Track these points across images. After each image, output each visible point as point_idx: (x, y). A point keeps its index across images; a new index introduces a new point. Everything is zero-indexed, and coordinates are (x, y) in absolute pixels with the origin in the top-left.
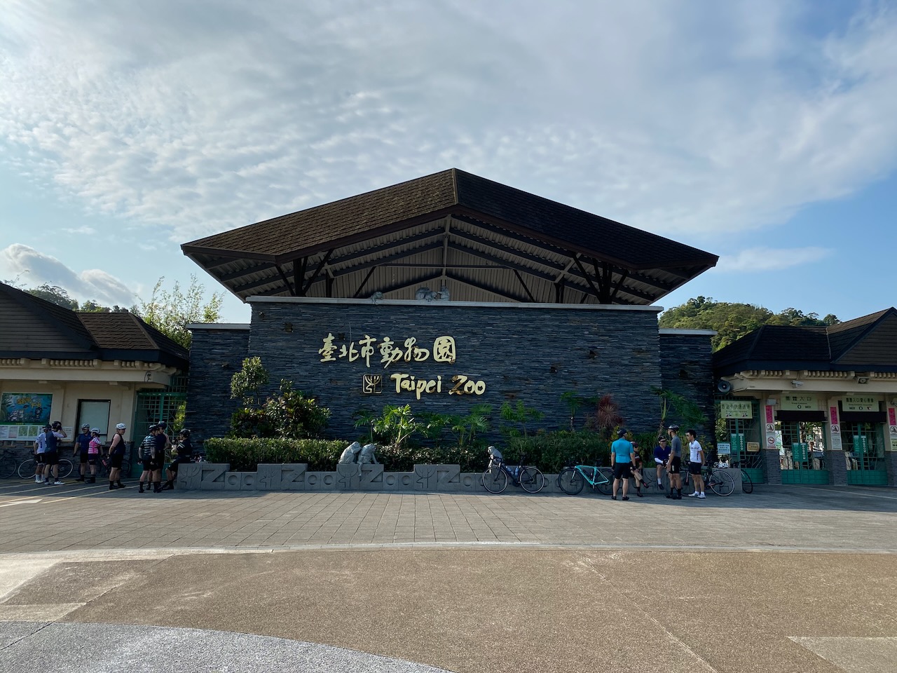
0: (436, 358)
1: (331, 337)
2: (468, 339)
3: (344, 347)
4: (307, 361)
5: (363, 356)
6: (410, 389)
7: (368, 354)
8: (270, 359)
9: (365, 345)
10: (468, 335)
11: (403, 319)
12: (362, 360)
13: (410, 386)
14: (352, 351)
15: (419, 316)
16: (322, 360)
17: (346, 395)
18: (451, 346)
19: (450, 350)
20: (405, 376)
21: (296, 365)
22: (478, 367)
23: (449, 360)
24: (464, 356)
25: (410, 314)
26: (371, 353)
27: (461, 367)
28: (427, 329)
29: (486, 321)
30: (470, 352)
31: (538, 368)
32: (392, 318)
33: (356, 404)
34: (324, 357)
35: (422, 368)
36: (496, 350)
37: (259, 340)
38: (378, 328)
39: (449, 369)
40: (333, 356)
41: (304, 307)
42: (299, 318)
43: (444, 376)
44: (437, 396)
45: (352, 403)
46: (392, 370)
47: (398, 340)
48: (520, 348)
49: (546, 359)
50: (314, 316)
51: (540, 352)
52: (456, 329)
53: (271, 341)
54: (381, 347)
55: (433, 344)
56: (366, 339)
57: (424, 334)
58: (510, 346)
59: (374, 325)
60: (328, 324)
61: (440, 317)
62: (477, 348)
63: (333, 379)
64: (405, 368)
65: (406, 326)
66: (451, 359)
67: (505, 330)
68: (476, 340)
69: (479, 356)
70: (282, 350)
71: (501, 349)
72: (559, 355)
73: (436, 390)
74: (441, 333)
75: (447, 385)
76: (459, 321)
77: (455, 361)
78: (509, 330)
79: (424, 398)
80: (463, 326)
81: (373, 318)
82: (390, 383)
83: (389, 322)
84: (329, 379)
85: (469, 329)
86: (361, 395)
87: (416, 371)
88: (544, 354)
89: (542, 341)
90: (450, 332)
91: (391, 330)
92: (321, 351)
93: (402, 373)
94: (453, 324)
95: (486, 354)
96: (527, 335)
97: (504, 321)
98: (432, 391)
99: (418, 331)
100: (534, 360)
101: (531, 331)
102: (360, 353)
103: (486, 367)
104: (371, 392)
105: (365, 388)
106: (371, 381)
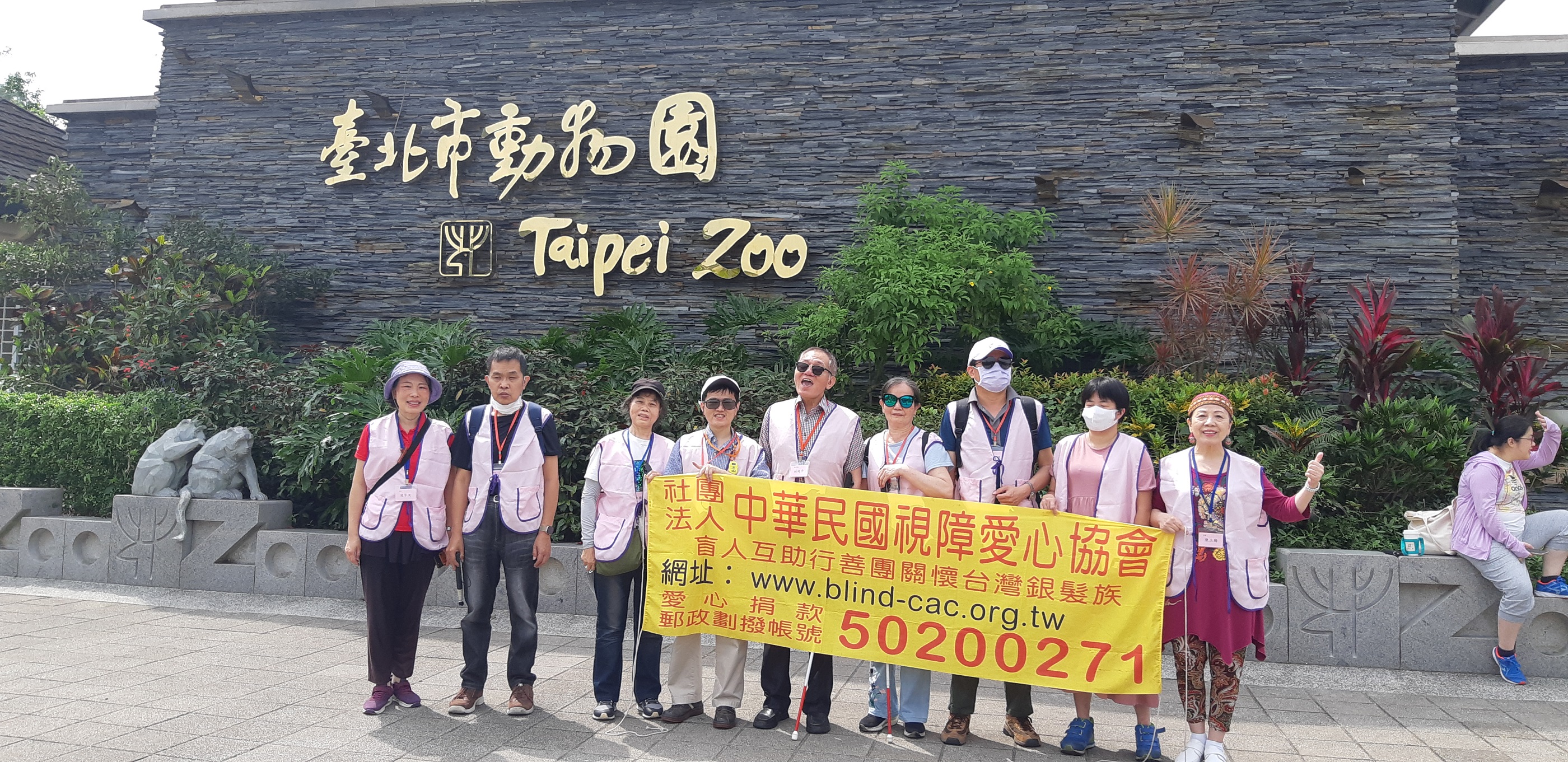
0: (657, 163)
1: (354, 112)
2: (766, 98)
3: (389, 138)
4: (295, 185)
5: (442, 164)
6: (573, 264)
7: (456, 157)
8: (204, 181)
9: (448, 130)
10: (766, 85)
11: (568, 45)
12: (436, 176)
13: (575, 255)
14: (411, 150)
15: (615, 34)
16: (330, 181)
17: (397, 285)
18: (703, 124)
19: (701, 138)
20: (565, 222)
21: (267, 199)
22: (792, 190)
23: (695, 169)
24: (749, 157)
25: (590, 30)
26: (462, 153)
27: (732, 193)
28: (637, 72)
29: (825, 38)
30: (769, 144)
31: (996, 185)
32: (533, 45)
33: (424, 310)
34: (334, 172)
35: (620, 197)
36: (854, 134)
37: (178, 131)
38: (490, 78)
39: (701, 199)
40: (357, 166)
41: (293, 26)
42: (280, 60)
43: (683, 221)
44: (662, 285)
45: (412, 309)
46: (530, 208)
47: (549, 112)
48: (936, 120)
49: (1024, 153)
50: (318, 52)
51: (1002, 132)
52: (727, 69)
53: (206, 131)
54: (492, 136)
55: (647, 119)
56: (450, 111)
57: (628, 91)
58: (902, 116)
59: (482, 70)
60: (356, 74)
61: (680, 35)
62: (791, 128)
63: (365, 236)
64: (568, 200)
65: (574, 67)
66: (704, 164)
67: (887, 62)
68: (788, 101)
69: (796, 155)
70: (233, 156)
71: (873, 128)
72: (1071, 138)
73: (653, 265)
74: (676, 83)
75: (691, 250)
76: (739, 44)
77: (718, 172)
78: (901, 64)
79: (622, 292)
80: (751, 60)
81: (480, 47)
82: (517, 248)
83: (524, 58)
84: (353, 238)
85: (768, 67)
86: (439, 285)
87: (601, 209)
88: (1017, 138)
89: (1012, 94)
90: (703, 80)
91: (528, 81)
92: (326, 152)
93: (558, 214)
94: (720, 53)
95: (820, 146)
96: (962, 74)
97: (886, 34)
98: (642, 269)
99: (607, 82)
100: (981, 159)
101: (977, 63)
102: (432, 154)
103: (820, 190)
104: (460, 274)
105: (444, 263)
106: (461, 242)
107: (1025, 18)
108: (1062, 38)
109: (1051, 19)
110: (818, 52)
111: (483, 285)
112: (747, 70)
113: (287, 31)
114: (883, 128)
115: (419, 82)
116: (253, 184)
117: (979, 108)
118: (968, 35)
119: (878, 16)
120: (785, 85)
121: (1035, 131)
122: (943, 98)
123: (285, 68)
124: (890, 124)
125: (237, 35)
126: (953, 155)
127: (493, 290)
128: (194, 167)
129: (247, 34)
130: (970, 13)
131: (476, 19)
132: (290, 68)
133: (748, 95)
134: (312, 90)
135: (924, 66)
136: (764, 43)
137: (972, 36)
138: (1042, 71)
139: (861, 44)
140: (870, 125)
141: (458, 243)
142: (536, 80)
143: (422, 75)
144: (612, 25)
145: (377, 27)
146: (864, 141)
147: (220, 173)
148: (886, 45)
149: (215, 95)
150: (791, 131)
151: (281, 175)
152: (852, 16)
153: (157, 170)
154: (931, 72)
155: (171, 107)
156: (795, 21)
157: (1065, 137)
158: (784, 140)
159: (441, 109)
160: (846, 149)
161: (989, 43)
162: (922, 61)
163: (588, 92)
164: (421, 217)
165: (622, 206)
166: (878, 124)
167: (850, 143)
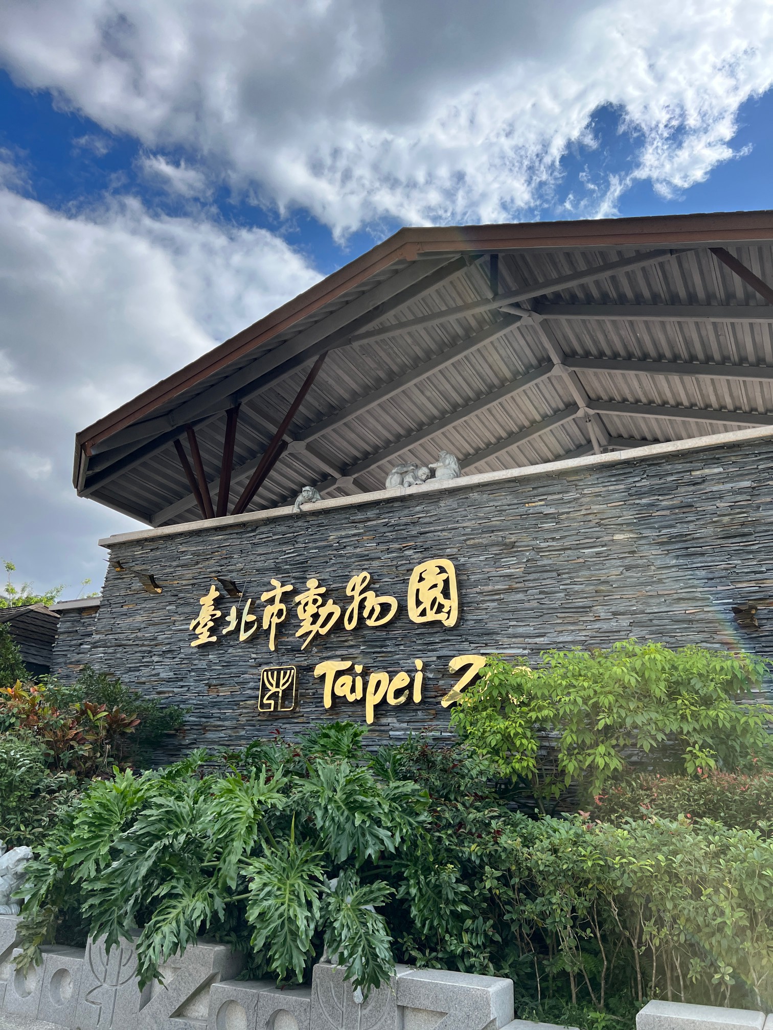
0: (414, 614)
1: (214, 594)
2: (496, 559)
3: (233, 611)
4: (174, 648)
5: (265, 626)
6: (351, 698)
7: (276, 620)
8: (120, 649)
9: (271, 601)
10: (495, 550)
11: (354, 535)
12: (261, 635)
13: (353, 690)
14: (246, 617)
15: (386, 525)
16: (194, 644)
17: (232, 719)
18: (446, 582)
19: (446, 593)
20: (347, 664)
21: (156, 659)
22: (520, 630)
23: (442, 617)
24: (484, 606)
25: (369, 523)
26: (279, 618)
27: (472, 635)
28: (401, 549)
29: (539, 511)
30: (500, 594)
31: (698, 617)
32: (332, 537)
33: (248, 739)
34: (196, 637)
35: (388, 643)
36: (568, 582)
37: (110, 616)
38: (302, 563)
39: (448, 640)
40: (212, 631)
41: (185, 541)
42: (174, 564)
43: (435, 659)
44: (419, 713)
45: (240, 738)
46: (324, 655)
47: (340, 583)
48: (637, 566)
49: (720, 588)
50: (198, 556)
51: (697, 572)
52: (465, 540)
53: (126, 614)
54: (299, 603)
55: (406, 582)
56: (274, 588)
57: (394, 563)
58: (608, 565)
59: (298, 558)
60: (219, 569)
61: (431, 520)
62: (517, 580)
63: (214, 682)
64: (351, 647)
65: (358, 550)
66: (449, 613)
67: (591, 524)
68: (513, 560)
69: (522, 602)
70: (139, 630)
71: (582, 576)
72: (761, 572)
73: (410, 697)
74: (428, 552)
75: (441, 682)
76: (473, 522)
77: (461, 618)
78: (602, 524)
79: (390, 720)
80: (483, 532)
81: (297, 543)
82: (313, 686)
83: (325, 547)
84: (206, 684)
85: (495, 537)
86: (259, 718)
87: (374, 653)
88: (711, 576)
89: (701, 541)
90: (448, 550)
91: (327, 562)
92: (194, 623)
93: (344, 658)
94: (461, 531)
95: (541, 593)
96: (655, 528)
97: (587, 503)
98: (402, 699)
99: (380, 558)
100: (681, 596)
101: (667, 518)
102: (260, 620)
103: (544, 628)
104: (272, 709)
105: (262, 701)
106: (274, 683)
107: (704, 480)
108: (740, 491)
109: (729, 478)
110: (534, 522)
111: (289, 717)
112: (480, 540)
113: (181, 544)
114: (593, 576)
115: (257, 570)
116: (149, 649)
117: (674, 554)
118: (656, 497)
119: (580, 491)
120: (510, 548)
121: (726, 569)
122: (642, 548)
123: (177, 569)
124: (597, 572)
125: (152, 550)
126: (655, 593)
127: (296, 721)
128: (116, 640)
129: (157, 548)
130: (656, 481)
131: (296, 525)
132: (180, 568)
133: (482, 558)
134: (192, 582)
135: (622, 524)
136: (492, 519)
137: (660, 498)
138: (726, 519)
139: (568, 513)
140: (580, 574)
141: (272, 685)
142: (333, 561)
143: (259, 565)
144: (384, 518)
145: (235, 536)
146: (577, 588)
147: (131, 642)
148: (589, 512)
149: (134, 590)
150: (517, 583)
151: (167, 641)
152: (559, 493)
153: (95, 643)
154: (629, 528)
155: (108, 600)
156: (516, 502)
157: (756, 573)
158: (510, 590)
159: (269, 587)
160: (562, 595)
161: (676, 502)
162: (620, 521)
163: (366, 566)
164: (251, 667)
165: (389, 650)
166: (587, 573)
167: (566, 589)
